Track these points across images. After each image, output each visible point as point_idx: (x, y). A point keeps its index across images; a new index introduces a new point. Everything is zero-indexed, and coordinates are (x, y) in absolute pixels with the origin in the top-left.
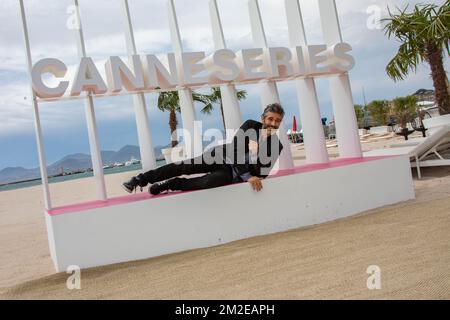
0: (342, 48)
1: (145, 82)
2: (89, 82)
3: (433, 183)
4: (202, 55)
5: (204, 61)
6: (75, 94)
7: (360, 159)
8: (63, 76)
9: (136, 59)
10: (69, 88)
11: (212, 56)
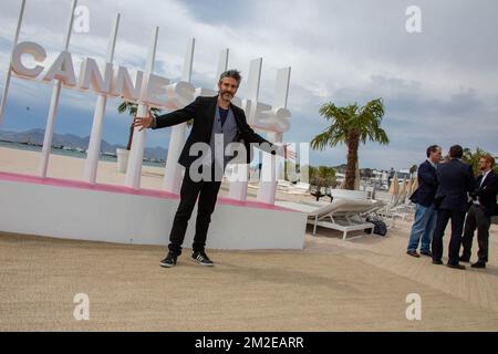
0: (284, 113)
1: (111, 89)
2: (62, 73)
3: (322, 240)
4: (167, 81)
5: (168, 87)
6: (47, 79)
7: (271, 206)
8: (41, 61)
9: (109, 66)
10: (43, 73)
11: (175, 85)
